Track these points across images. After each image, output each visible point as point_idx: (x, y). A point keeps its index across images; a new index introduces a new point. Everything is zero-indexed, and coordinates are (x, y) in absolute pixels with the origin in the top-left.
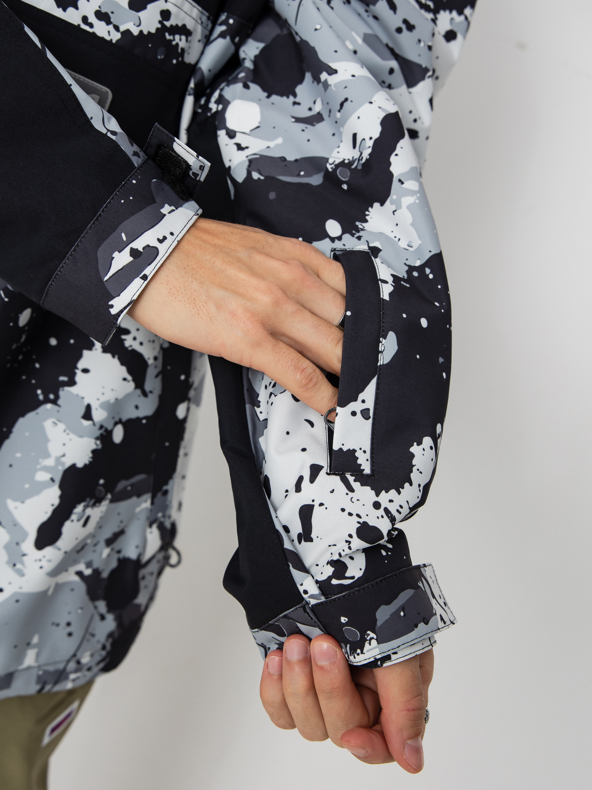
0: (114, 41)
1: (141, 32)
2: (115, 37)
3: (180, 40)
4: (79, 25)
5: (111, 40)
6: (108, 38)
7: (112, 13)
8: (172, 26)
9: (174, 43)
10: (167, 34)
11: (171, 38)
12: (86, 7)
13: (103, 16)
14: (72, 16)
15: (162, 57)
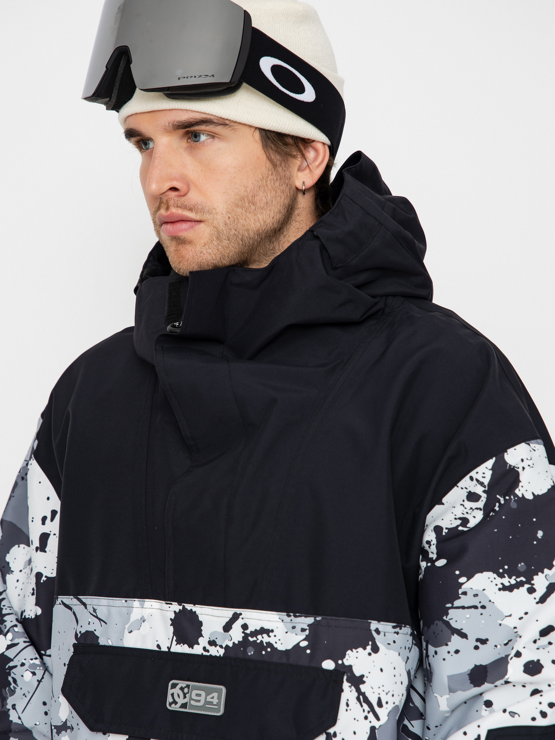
0: (222, 656)
1: (234, 643)
2: (222, 652)
4: (202, 654)
5: (220, 655)
6: (218, 655)
7: (217, 638)
8: (251, 632)
9: (258, 641)
10: (250, 638)
11: (255, 639)
12: (203, 641)
13: (212, 643)
14: (197, 650)
15: (252, 653)
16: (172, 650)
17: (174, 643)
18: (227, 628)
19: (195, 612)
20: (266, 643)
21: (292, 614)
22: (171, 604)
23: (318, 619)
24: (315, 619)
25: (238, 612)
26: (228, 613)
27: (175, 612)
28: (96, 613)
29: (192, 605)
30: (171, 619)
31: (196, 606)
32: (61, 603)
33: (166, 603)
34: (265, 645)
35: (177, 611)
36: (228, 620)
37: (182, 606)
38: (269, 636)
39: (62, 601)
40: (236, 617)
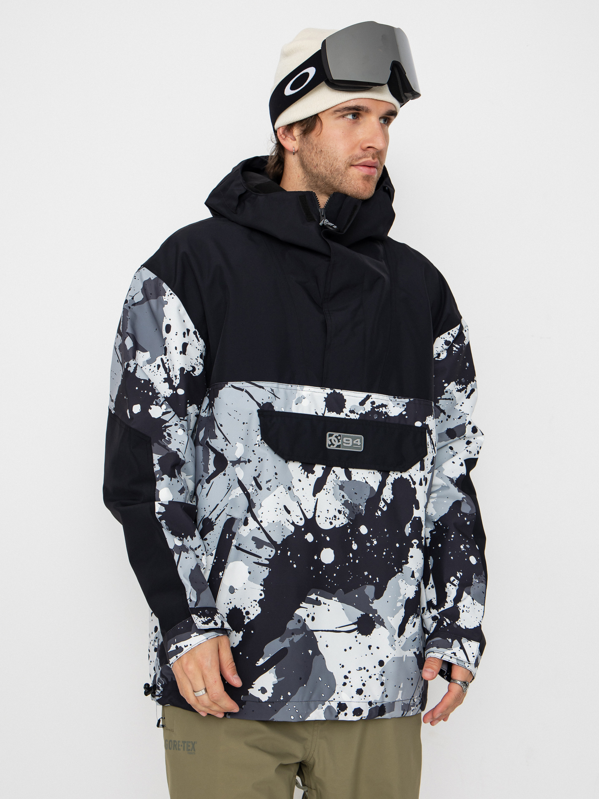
0: (358, 419)
1: (366, 412)
2: (358, 417)
3: (383, 409)
4: (345, 417)
6: (355, 418)
7: (355, 409)
8: (377, 406)
9: (380, 411)
10: (376, 409)
11: (378, 410)
12: (346, 411)
13: (352, 412)
14: (342, 415)
15: (377, 417)
16: (325, 415)
17: (327, 411)
18: (362, 403)
19: (342, 394)
20: (384, 412)
21: (396, 397)
22: (325, 389)
23: (411, 400)
24: (409, 400)
25: (370, 395)
26: (363, 395)
27: (327, 394)
28: (273, 392)
29: (340, 390)
30: (325, 398)
31: (343, 390)
32: (231, 386)
33: (321, 389)
34: (384, 413)
35: (329, 393)
36: (363, 399)
37: (333, 390)
38: (386, 409)
39: (231, 385)
40: (368, 397)
